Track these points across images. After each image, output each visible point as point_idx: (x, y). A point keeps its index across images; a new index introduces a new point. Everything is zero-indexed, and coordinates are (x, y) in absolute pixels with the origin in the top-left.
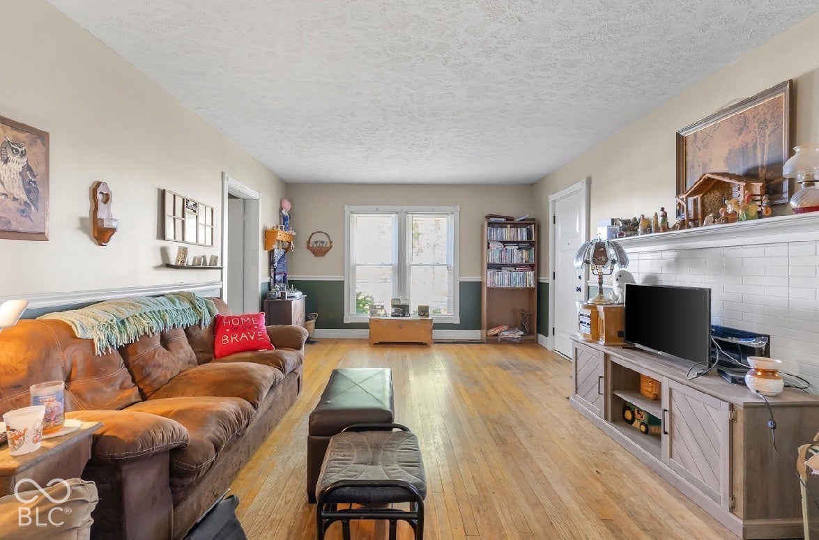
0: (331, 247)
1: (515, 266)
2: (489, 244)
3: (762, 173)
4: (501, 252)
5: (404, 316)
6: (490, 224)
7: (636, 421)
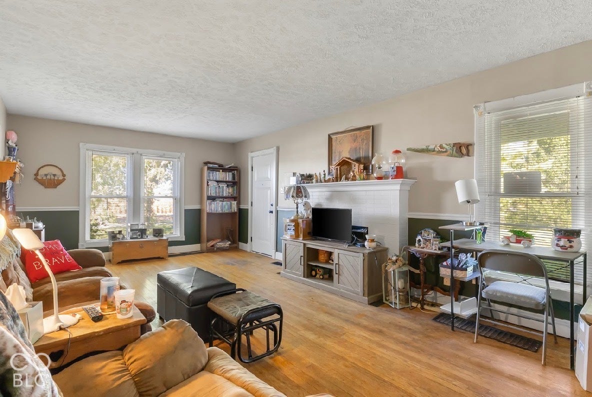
0: (64, 180)
1: (226, 198)
2: (208, 182)
3: (362, 160)
4: (216, 188)
5: (142, 238)
6: (209, 168)
7: (318, 275)
